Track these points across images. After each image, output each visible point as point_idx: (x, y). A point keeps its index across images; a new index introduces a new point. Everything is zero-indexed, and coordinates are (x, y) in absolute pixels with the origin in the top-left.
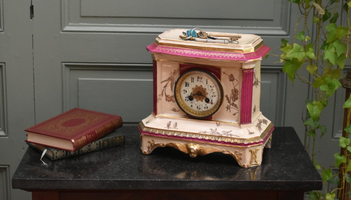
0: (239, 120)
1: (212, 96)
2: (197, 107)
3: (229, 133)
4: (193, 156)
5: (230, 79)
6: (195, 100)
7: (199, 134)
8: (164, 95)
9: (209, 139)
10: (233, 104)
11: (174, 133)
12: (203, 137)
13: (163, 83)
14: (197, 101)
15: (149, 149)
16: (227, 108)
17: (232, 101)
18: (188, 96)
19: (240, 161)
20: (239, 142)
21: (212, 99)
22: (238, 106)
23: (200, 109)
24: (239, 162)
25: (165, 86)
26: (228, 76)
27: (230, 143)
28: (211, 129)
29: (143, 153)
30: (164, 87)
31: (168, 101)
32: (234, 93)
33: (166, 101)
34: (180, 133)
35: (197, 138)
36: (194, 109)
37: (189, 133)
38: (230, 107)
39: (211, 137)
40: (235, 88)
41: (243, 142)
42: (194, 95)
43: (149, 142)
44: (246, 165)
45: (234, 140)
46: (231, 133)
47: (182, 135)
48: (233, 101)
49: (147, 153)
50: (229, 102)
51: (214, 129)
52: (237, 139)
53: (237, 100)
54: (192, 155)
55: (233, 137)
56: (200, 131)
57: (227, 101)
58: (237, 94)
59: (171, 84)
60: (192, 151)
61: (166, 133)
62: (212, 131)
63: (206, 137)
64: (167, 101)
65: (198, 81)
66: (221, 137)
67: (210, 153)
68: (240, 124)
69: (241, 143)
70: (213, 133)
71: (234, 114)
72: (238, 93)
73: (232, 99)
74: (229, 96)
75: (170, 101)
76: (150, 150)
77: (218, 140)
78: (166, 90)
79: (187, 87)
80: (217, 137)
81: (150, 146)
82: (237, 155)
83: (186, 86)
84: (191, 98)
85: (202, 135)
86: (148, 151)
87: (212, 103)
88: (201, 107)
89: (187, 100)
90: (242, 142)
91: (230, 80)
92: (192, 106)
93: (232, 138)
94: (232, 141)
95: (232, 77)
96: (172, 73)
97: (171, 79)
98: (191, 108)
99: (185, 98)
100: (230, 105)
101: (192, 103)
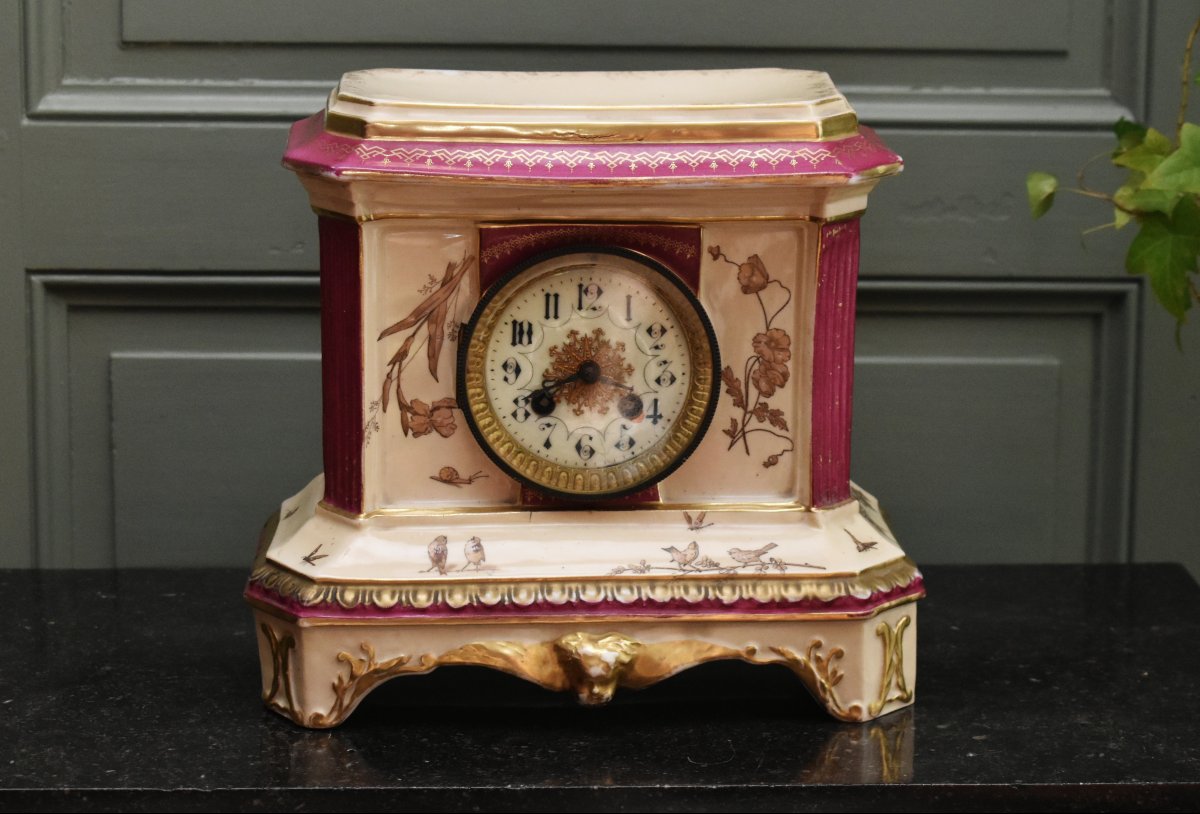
0: (798, 487)
1: (658, 381)
2: (578, 447)
3: (765, 558)
4: (599, 696)
5: (745, 282)
6: (563, 410)
7: (619, 582)
8: (393, 406)
9: (673, 599)
10: (762, 412)
11: (483, 592)
12: (639, 592)
13: (387, 339)
14: (578, 412)
15: (340, 700)
16: (727, 432)
17: (753, 393)
18: (528, 394)
19: (833, 689)
20: (825, 592)
21: (655, 396)
22: (788, 417)
23: (592, 452)
24: (828, 697)
25: (400, 356)
26: (735, 269)
27: (783, 605)
28: (670, 550)
29: (306, 722)
30: (393, 362)
31: (416, 435)
32: (767, 353)
33: (406, 434)
34: (512, 586)
35: (610, 599)
36: (561, 461)
37: (563, 581)
38: (747, 429)
39: (681, 583)
40: (773, 325)
41: (847, 590)
42: (560, 383)
43: (340, 660)
44: (863, 705)
45: (798, 588)
46: (772, 553)
47: (529, 595)
48: (761, 393)
49: (331, 720)
50: (741, 402)
51: (682, 546)
52: (814, 582)
53: (782, 386)
54: (592, 694)
55: (790, 571)
56: (615, 566)
57: (733, 402)
58: (780, 356)
59: (431, 339)
60: (596, 670)
61: (440, 599)
62: (676, 556)
63: (653, 589)
64: (410, 432)
65: (580, 308)
66: (730, 582)
67: (680, 668)
68: (807, 504)
69: (839, 598)
70: (687, 567)
71: (771, 462)
72: (786, 350)
73: (757, 386)
74: (739, 374)
75: (426, 432)
76: (346, 702)
77: (720, 597)
78: (402, 375)
79: (518, 349)
80: (709, 584)
81: (346, 680)
82: (818, 660)
83: (514, 344)
84: (542, 403)
85: (629, 581)
86: (338, 706)
88: (594, 444)
89: (521, 414)
90: (843, 593)
91: (746, 289)
92: (548, 445)
93: (786, 580)
94: (792, 594)
95: (757, 272)
96: (433, 280)
97: (427, 314)
98: (544, 452)
99: (513, 407)
100: (748, 416)
101: (549, 425)
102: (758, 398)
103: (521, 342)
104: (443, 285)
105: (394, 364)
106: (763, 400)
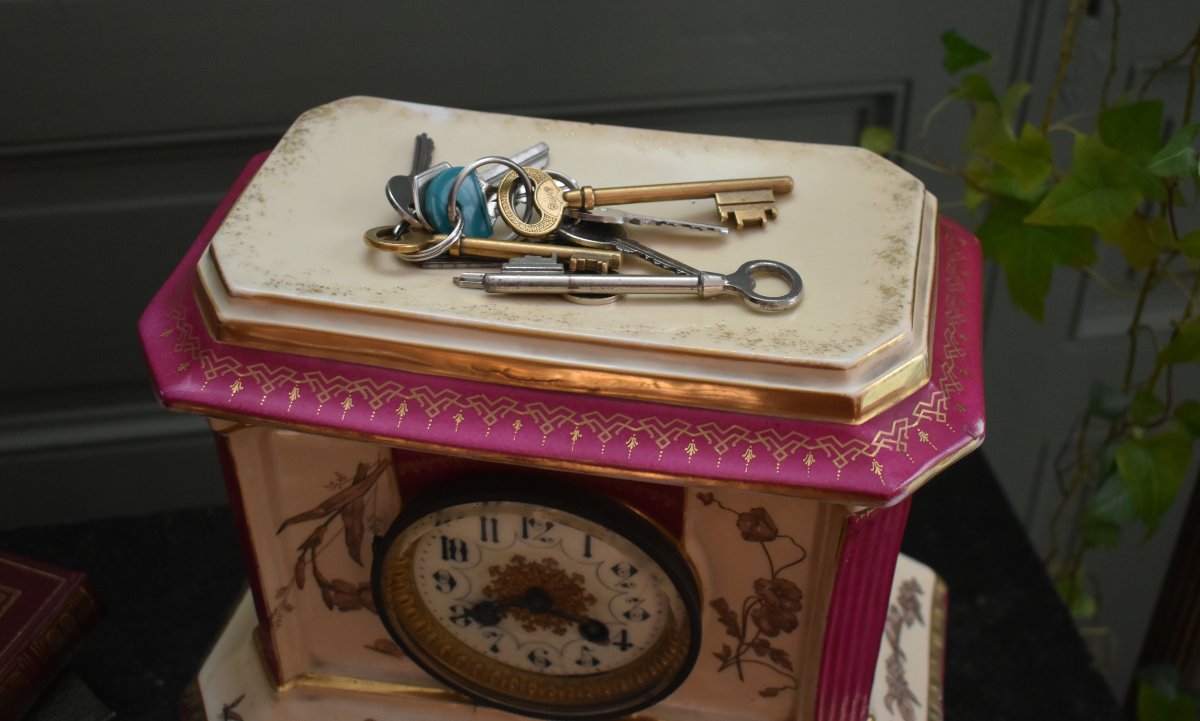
1: (627, 614)
2: (532, 656)
5: (746, 530)
6: (511, 624)
8: (310, 582)
10: (761, 647)
13: (292, 529)
14: (529, 628)
16: (717, 655)
17: (752, 629)
18: (465, 604)
21: (623, 627)
22: (793, 660)
23: (548, 662)
25: (312, 543)
26: (736, 517)
30: (304, 547)
31: (343, 609)
32: (772, 597)
33: (331, 608)
36: (513, 664)
38: (742, 658)
40: (780, 576)
42: (503, 600)
48: (761, 630)
50: (736, 631)
53: (788, 632)
57: (722, 629)
58: (789, 604)
59: (348, 530)
64: (335, 607)
65: (525, 535)
71: (770, 693)
72: (796, 601)
73: (757, 622)
74: (736, 607)
75: (354, 608)
78: (318, 559)
79: (450, 563)
83: (445, 558)
84: (485, 613)
87: (624, 645)
88: (552, 656)
89: (460, 619)
91: (748, 536)
92: (495, 649)
95: (761, 523)
96: (341, 478)
97: (341, 507)
98: (491, 654)
99: (451, 614)
100: (743, 648)
101: (494, 634)
102: (758, 635)
103: (453, 557)
104: (354, 483)
105: (306, 550)
106: (762, 636)
